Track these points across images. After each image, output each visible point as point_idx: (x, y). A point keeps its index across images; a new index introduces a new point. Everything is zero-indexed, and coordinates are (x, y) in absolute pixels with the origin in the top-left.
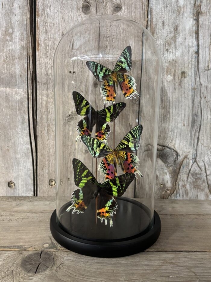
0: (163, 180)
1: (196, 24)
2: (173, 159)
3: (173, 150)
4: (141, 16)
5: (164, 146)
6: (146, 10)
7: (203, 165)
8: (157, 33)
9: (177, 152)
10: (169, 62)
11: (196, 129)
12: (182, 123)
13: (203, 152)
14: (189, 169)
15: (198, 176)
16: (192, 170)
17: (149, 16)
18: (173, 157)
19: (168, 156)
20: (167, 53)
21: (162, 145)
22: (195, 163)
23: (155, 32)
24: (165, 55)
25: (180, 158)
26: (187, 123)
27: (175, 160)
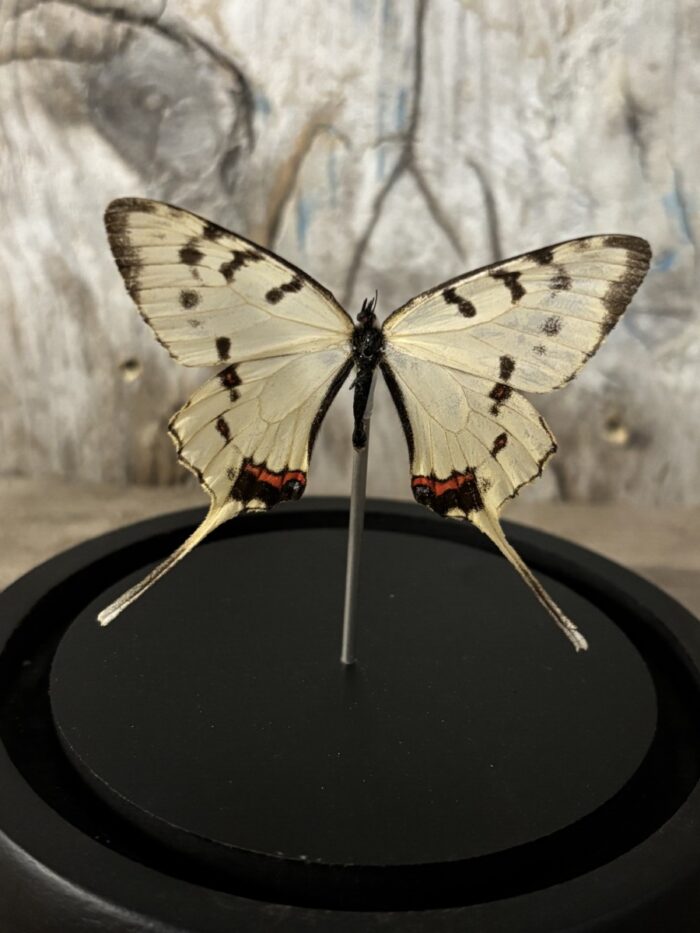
2: (209, 142)
7: (476, 199)
9: (240, 78)
13: (474, 78)
16: (377, 241)
18: (214, 125)
19: (167, 113)
21: (102, 3)
22: (406, 182)
25: (275, 133)
27: (233, 146)
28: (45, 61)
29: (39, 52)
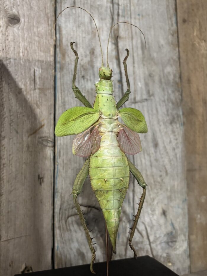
1: (115, 48)
4: (47, 33)
5: (89, 207)
6: (53, 27)
7: (144, 228)
8: (70, 56)
10: (88, 91)
14: (126, 236)
15: (139, 246)
17: (58, 35)
20: (84, 81)
23: (67, 54)
24: (81, 82)
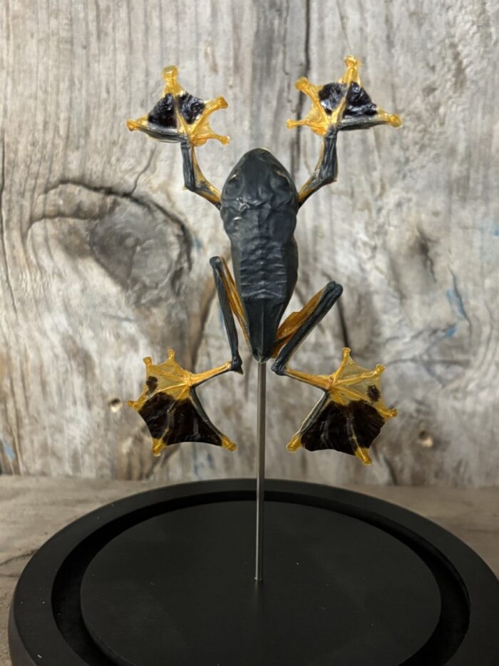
0: (120, 380)
2: (165, 266)
3: (160, 216)
5: (110, 191)
9: (183, 227)
11: (281, 91)
12: (202, 55)
18: (168, 256)
19: (138, 249)
21: (98, 184)
25: (204, 257)
26: (232, 54)
27: (179, 267)
28: (63, 219)
29: (60, 214)
